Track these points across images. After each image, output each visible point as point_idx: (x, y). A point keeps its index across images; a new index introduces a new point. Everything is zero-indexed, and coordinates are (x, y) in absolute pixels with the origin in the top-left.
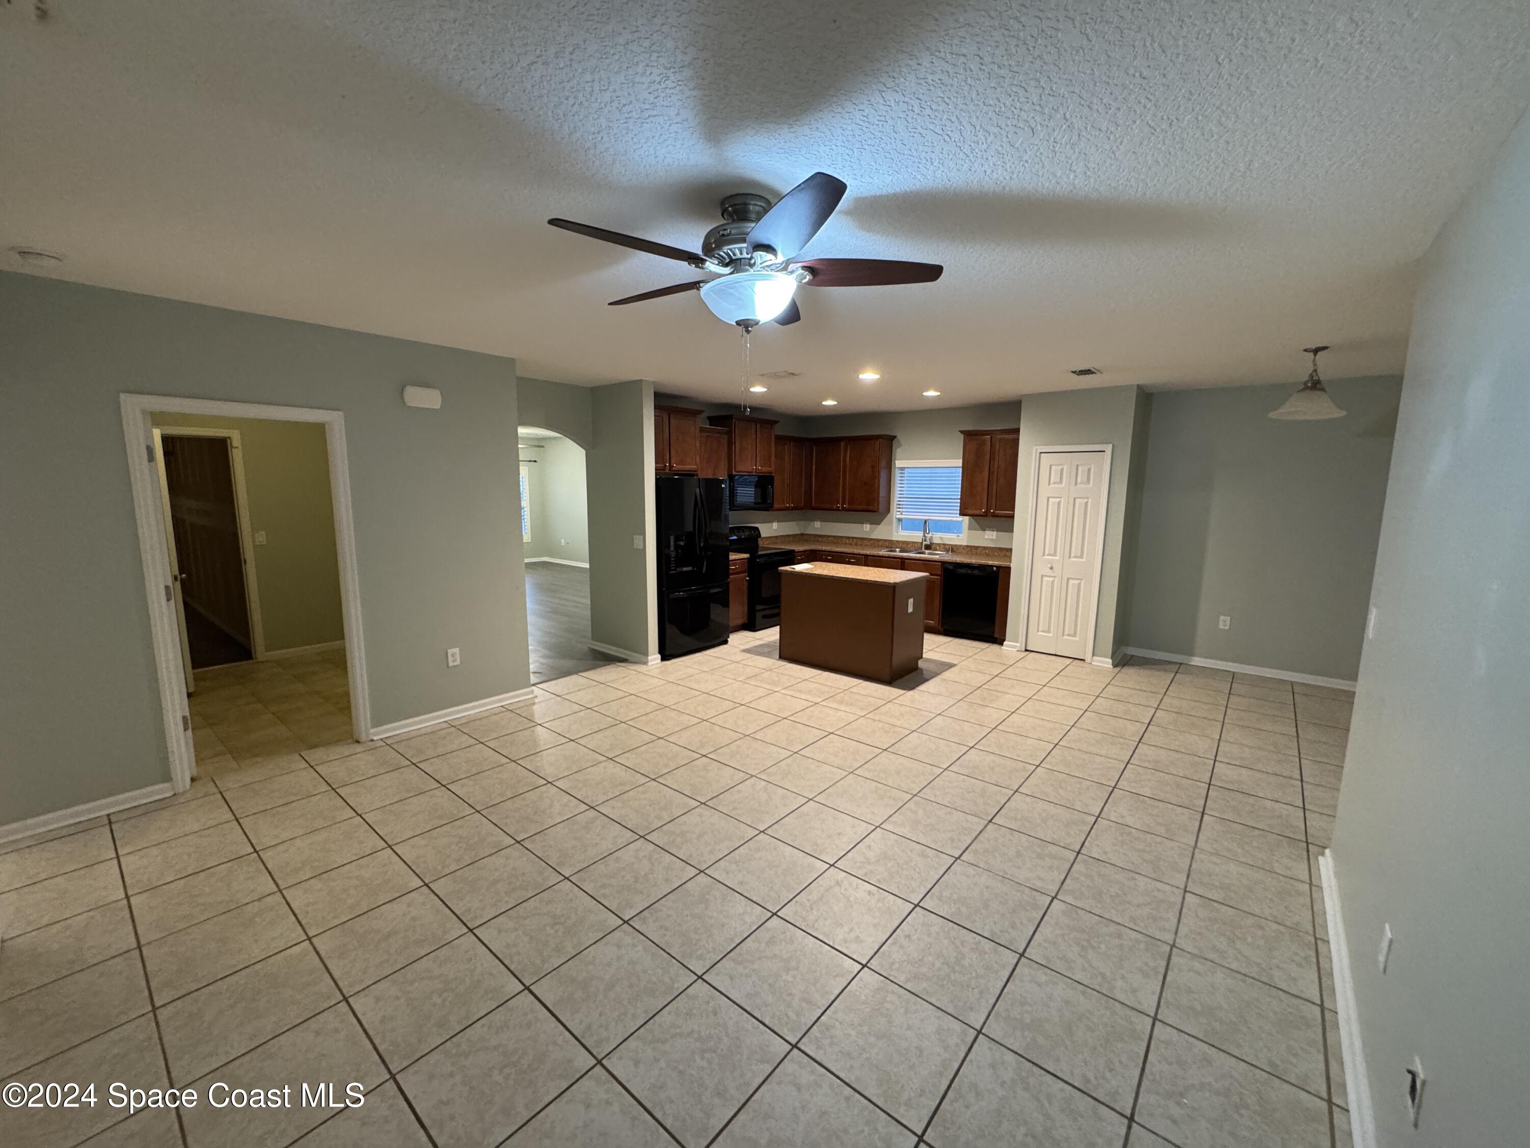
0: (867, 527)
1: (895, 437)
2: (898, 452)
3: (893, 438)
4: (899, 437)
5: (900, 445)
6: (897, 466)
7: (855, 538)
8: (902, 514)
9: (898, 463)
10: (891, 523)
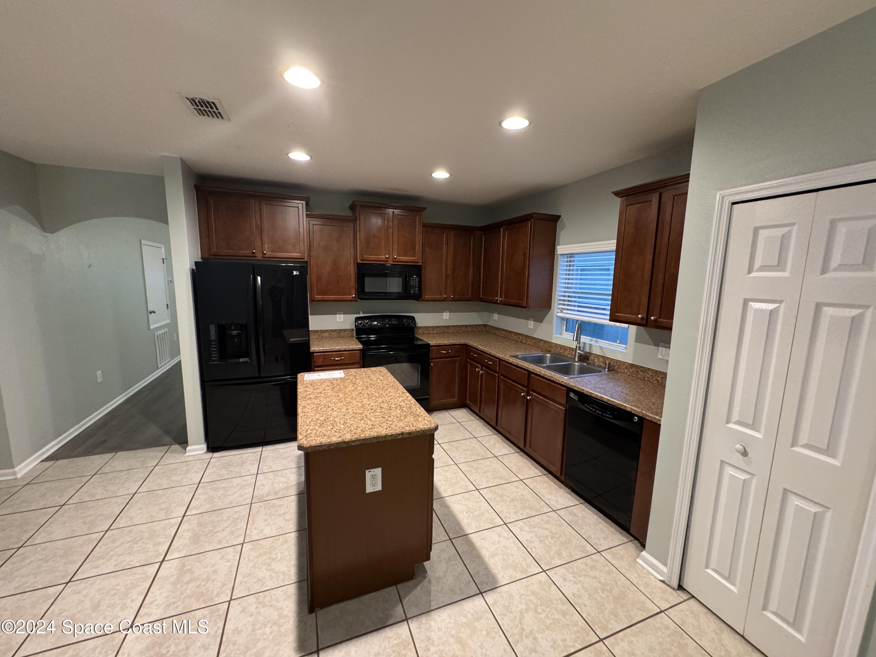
0: (531, 324)
1: (559, 217)
2: (562, 235)
3: (556, 219)
4: (563, 217)
5: (564, 227)
6: (559, 253)
7: (521, 334)
8: (562, 312)
9: (561, 249)
10: (551, 323)
